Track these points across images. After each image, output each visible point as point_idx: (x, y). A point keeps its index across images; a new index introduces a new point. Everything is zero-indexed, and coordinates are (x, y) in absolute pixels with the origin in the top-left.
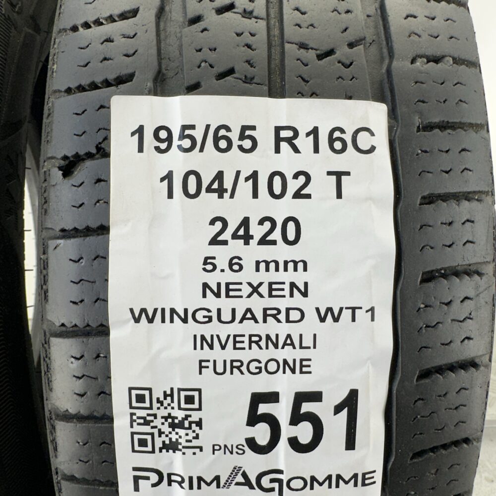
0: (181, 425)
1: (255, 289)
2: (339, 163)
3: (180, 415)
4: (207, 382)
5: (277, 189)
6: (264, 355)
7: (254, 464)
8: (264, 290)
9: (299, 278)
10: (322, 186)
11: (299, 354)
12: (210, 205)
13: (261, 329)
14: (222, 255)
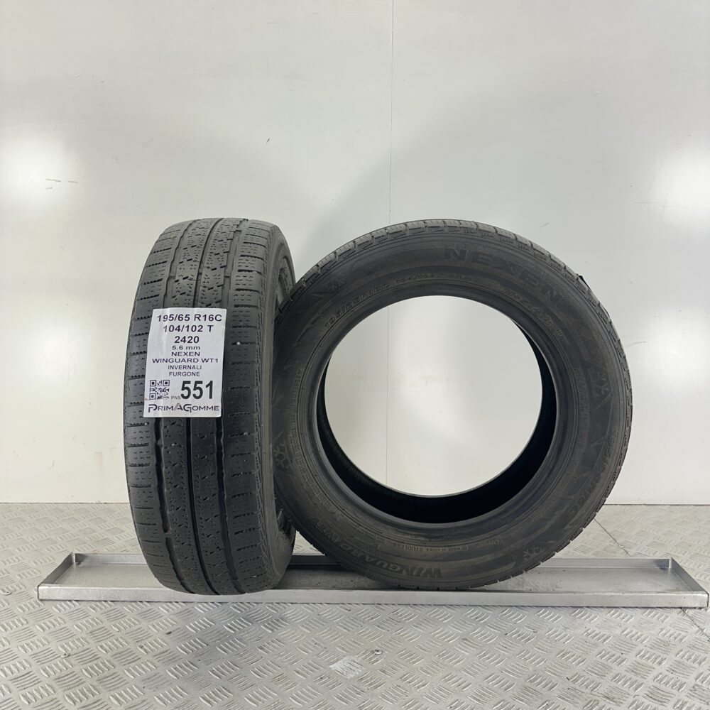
0: (163, 391)
1: (186, 354)
2: (211, 323)
3: (163, 388)
4: (171, 378)
5: (194, 329)
6: (187, 371)
7: (183, 402)
8: (188, 354)
9: (198, 351)
10: (206, 329)
11: (196, 371)
12: (176, 333)
13: (187, 364)
14: (177, 345)
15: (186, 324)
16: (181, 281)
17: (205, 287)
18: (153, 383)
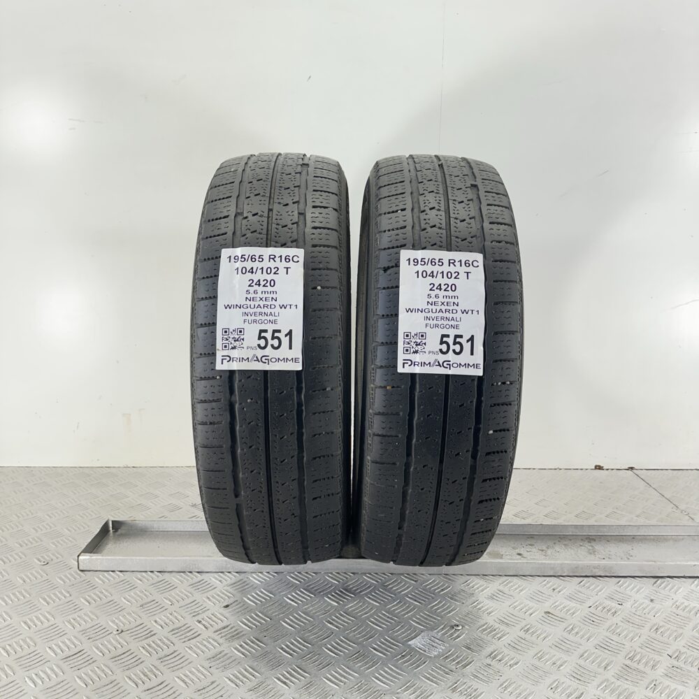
15: (260, 265)
16: (250, 217)
17: (278, 224)
18: (226, 332)
